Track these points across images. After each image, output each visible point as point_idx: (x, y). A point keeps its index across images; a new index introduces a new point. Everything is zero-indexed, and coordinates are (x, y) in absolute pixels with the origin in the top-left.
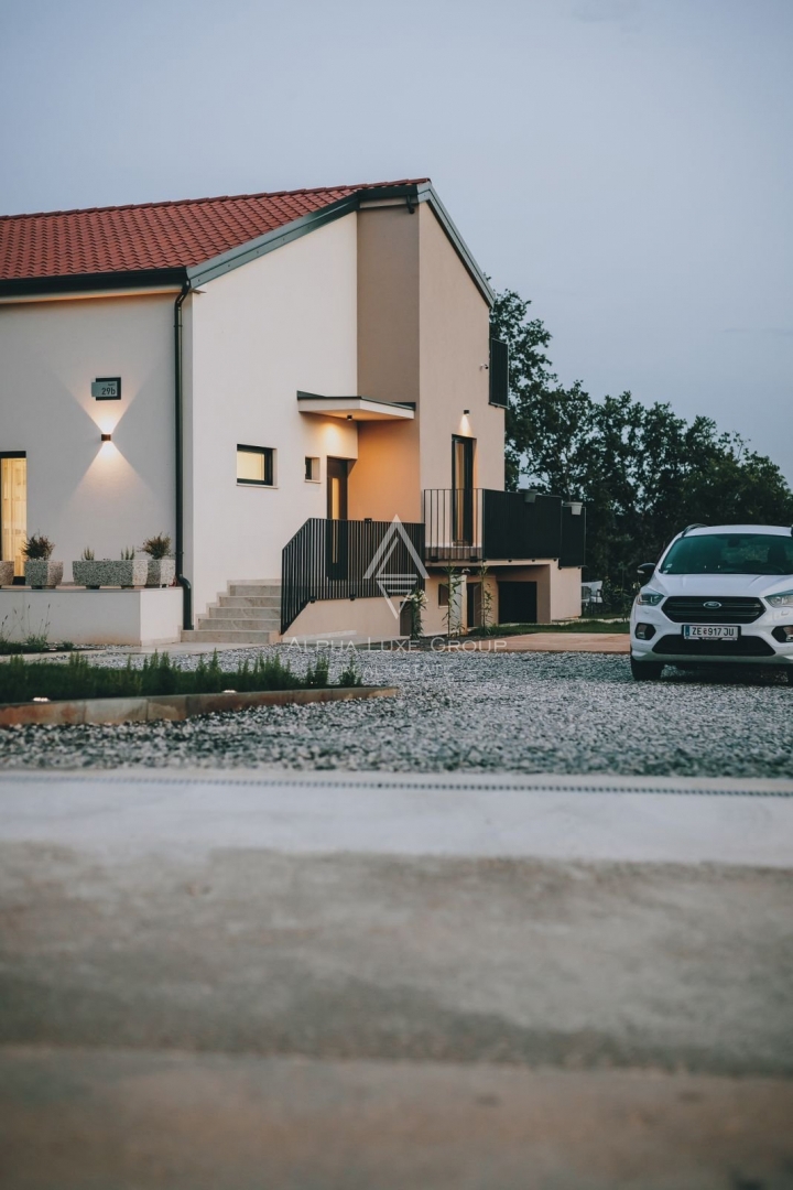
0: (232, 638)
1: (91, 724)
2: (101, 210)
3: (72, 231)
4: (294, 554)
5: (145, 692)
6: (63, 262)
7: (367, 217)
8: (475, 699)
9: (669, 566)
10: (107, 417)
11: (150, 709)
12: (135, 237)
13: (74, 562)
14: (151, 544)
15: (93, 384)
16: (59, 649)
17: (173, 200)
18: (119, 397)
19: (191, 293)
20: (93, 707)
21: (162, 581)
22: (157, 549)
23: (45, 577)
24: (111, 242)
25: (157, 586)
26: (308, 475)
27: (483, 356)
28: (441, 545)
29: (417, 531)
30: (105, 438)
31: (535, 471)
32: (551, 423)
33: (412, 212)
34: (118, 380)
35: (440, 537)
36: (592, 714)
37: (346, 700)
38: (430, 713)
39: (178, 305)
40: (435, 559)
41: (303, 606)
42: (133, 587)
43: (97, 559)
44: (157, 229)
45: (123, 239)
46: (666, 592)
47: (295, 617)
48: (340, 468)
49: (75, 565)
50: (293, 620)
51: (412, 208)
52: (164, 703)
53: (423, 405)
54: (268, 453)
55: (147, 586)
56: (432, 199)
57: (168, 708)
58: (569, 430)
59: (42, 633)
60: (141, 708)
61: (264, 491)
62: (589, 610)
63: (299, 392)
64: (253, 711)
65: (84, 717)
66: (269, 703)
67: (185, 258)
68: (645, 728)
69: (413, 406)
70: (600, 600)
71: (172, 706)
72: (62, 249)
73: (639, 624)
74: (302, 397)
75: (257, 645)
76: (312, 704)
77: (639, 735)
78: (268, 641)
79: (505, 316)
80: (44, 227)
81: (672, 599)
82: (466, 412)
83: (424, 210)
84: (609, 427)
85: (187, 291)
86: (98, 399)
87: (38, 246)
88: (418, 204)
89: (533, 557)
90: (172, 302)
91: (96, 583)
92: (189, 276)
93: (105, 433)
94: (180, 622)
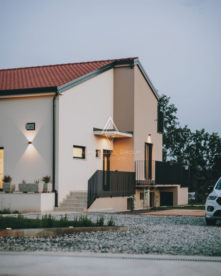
0: (71, 210)
1: (25, 237)
2: (29, 68)
3: (20, 75)
4: (92, 182)
5: (43, 227)
6: (16, 85)
7: (117, 70)
8: (153, 231)
9: (219, 187)
10: (30, 136)
11: (45, 232)
12: (40, 77)
13: (19, 184)
14: (44, 178)
15: (26, 125)
16: (14, 213)
17: (53, 64)
18: (34, 129)
19: (59, 95)
20: (26, 231)
21: (48, 191)
22: (46, 180)
23: (9, 189)
24: (32, 78)
25: (46, 192)
26: (97, 156)
27: (156, 117)
28: (141, 179)
29: (133, 175)
30: (30, 143)
31: (172, 155)
32: (178, 139)
33: (132, 68)
34: (34, 124)
35: (140, 177)
36: (193, 236)
37: (110, 231)
38: (138, 235)
39: (54, 99)
40: (139, 184)
41: (95, 199)
42: (38, 192)
43: (26, 183)
44: (47, 74)
45: (36, 77)
46: (218, 196)
47: (92, 203)
48: (107, 154)
49: (19, 185)
50: (91, 204)
51: (132, 67)
52: (49, 231)
53: (135, 133)
54: (83, 148)
55: (43, 192)
56: (139, 64)
57: (51, 232)
58: (184, 141)
59: (8, 207)
60: (42, 232)
61: (82, 161)
62: (191, 202)
63: (94, 128)
64: (79, 234)
65: (23, 235)
66: (84, 231)
67: (57, 84)
68: (211, 241)
69: (132, 133)
70: (194, 199)
71: (52, 231)
72: (16, 80)
73: (208, 206)
74: (95, 130)
75: (80, 212)
76: (98, 232)
77: (209, 243)
78: (83, 211)
79: (162, 103)
80: (10, 73)
81: (220, 198)
82: (150, 135)
83: (136, 68)
84: (197, 141)
85: (57, 94)
86: (28, 130)
87: (8, 80)
88: (134, 66)
89: (172, 184)
90: (52, 98)
91: (26, 191)
92: (58, 89)
93: (30, 141)
94: (54, 204)
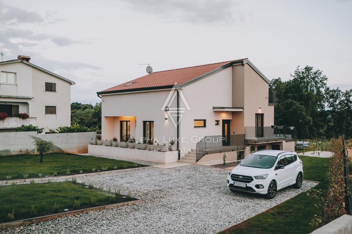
7: (234, 67)
10: (166, 115)
21: (173, 150)
22: (172, 143)
25: (171, 151)
26: (217, 124)
29: (244, 136)
30: (166, 119)
33: (243, 66)
39: (178, 92)
40: (247, 142)
41: (204, 155)
43: (160, 144)
48: (227, 122)
50: (200, 159)
51: (243, 65)
53: (245, 108)
54: (205, 121)
55: (169, 151)
56: (248, 63)
61: (203, 129)
69: (243, 108)
74: (214, 108)
82: (260, 108)
83: (246, 66)
89: (276, 140)
92: (179, 86)
93: (166, 118)
94: (177, 158)
